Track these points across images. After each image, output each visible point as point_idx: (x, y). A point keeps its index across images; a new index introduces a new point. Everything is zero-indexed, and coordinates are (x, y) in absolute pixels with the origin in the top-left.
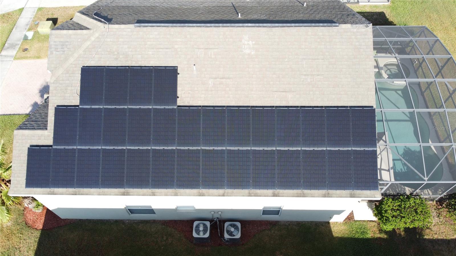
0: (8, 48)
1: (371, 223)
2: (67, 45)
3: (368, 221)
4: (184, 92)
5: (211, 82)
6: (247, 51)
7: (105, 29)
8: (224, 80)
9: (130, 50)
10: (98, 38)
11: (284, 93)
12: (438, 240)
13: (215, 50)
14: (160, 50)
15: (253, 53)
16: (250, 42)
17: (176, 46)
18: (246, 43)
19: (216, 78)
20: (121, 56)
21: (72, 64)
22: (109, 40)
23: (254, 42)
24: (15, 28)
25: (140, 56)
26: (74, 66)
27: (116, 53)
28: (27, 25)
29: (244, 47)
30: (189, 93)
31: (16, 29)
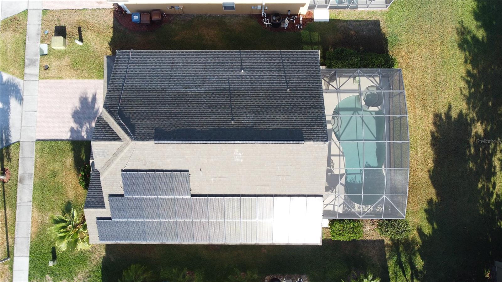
0: (29, 65)
1: (326, 229)
2: (106, 152)
3: (325, 228)
4: (194, 186)
5: (213, 180)
6: (238, 160)
7: (133, 144)
8: (222, 179)
9: (154, 158)
10: (129, 150)
11: (263, 187)
12: (368, 240)
13: (215, 159)
14: (175, 159)
15: (242, 161)
16: (240, 154)
17: (186, 157)
18: (237, 154)
19: (216, 177)
20: (147, 163)
21: (113, 168)
22: (137, 152)
23: (242, 154)
24: (27, 39)
25: (161, 163)
26: (115, 169)
27: (144, 161)
28: (38, 34)
29: (236, 157)
30: (198, 187)
31: (29, 39)
